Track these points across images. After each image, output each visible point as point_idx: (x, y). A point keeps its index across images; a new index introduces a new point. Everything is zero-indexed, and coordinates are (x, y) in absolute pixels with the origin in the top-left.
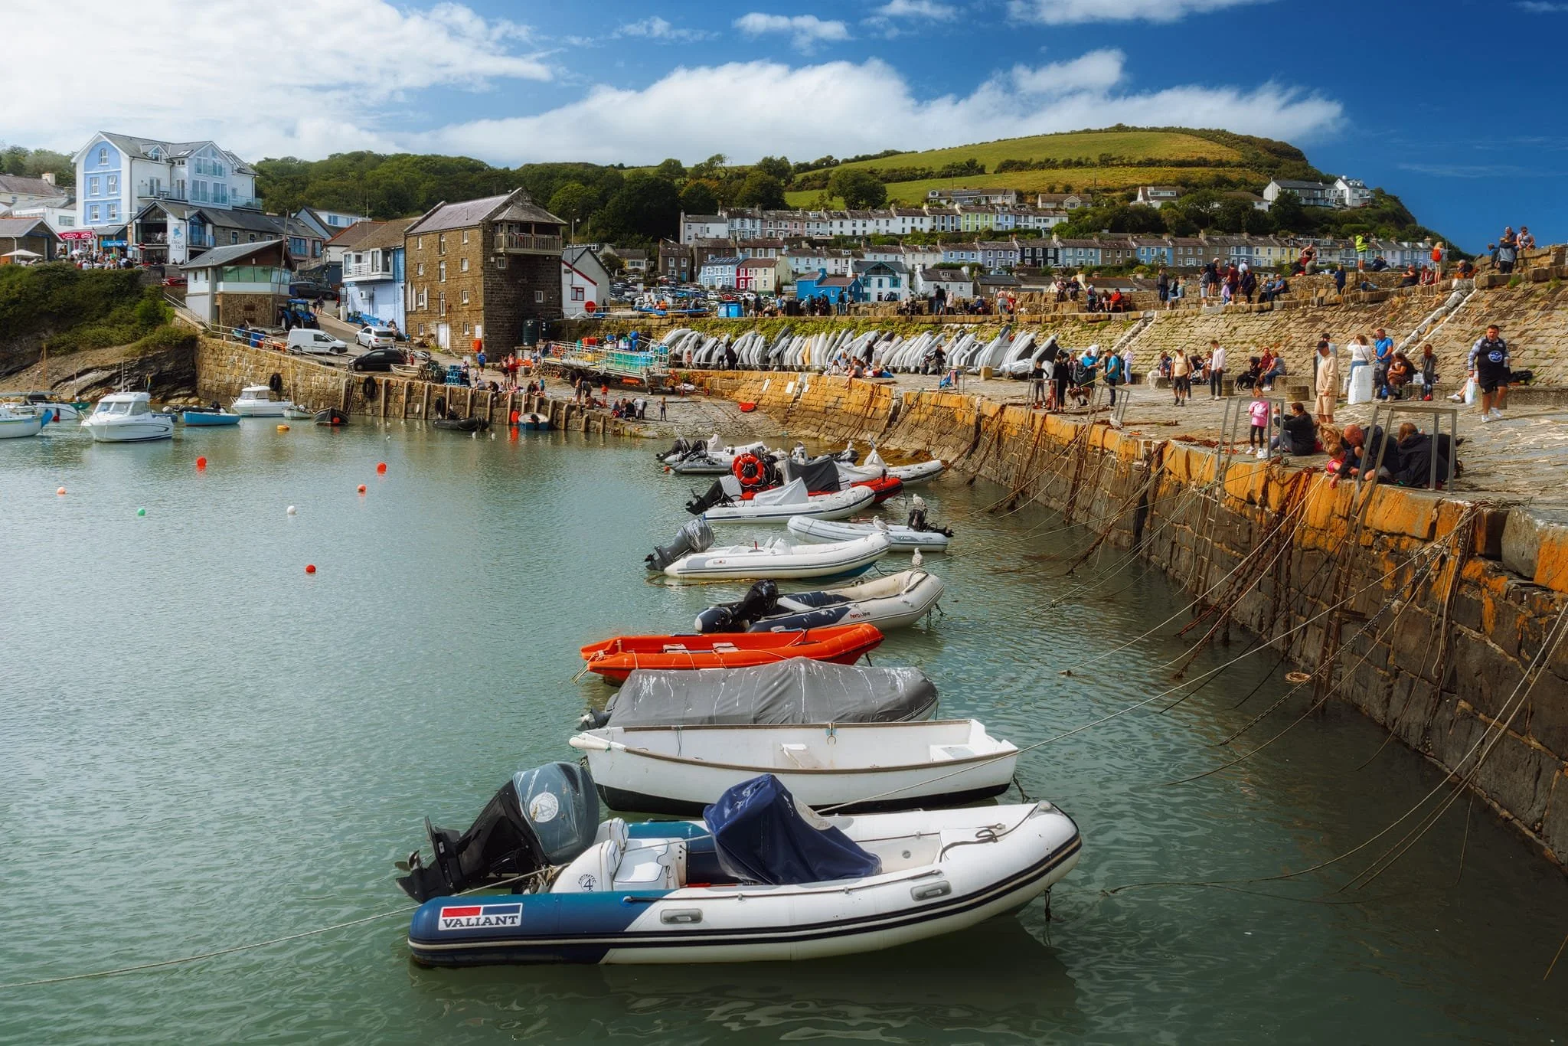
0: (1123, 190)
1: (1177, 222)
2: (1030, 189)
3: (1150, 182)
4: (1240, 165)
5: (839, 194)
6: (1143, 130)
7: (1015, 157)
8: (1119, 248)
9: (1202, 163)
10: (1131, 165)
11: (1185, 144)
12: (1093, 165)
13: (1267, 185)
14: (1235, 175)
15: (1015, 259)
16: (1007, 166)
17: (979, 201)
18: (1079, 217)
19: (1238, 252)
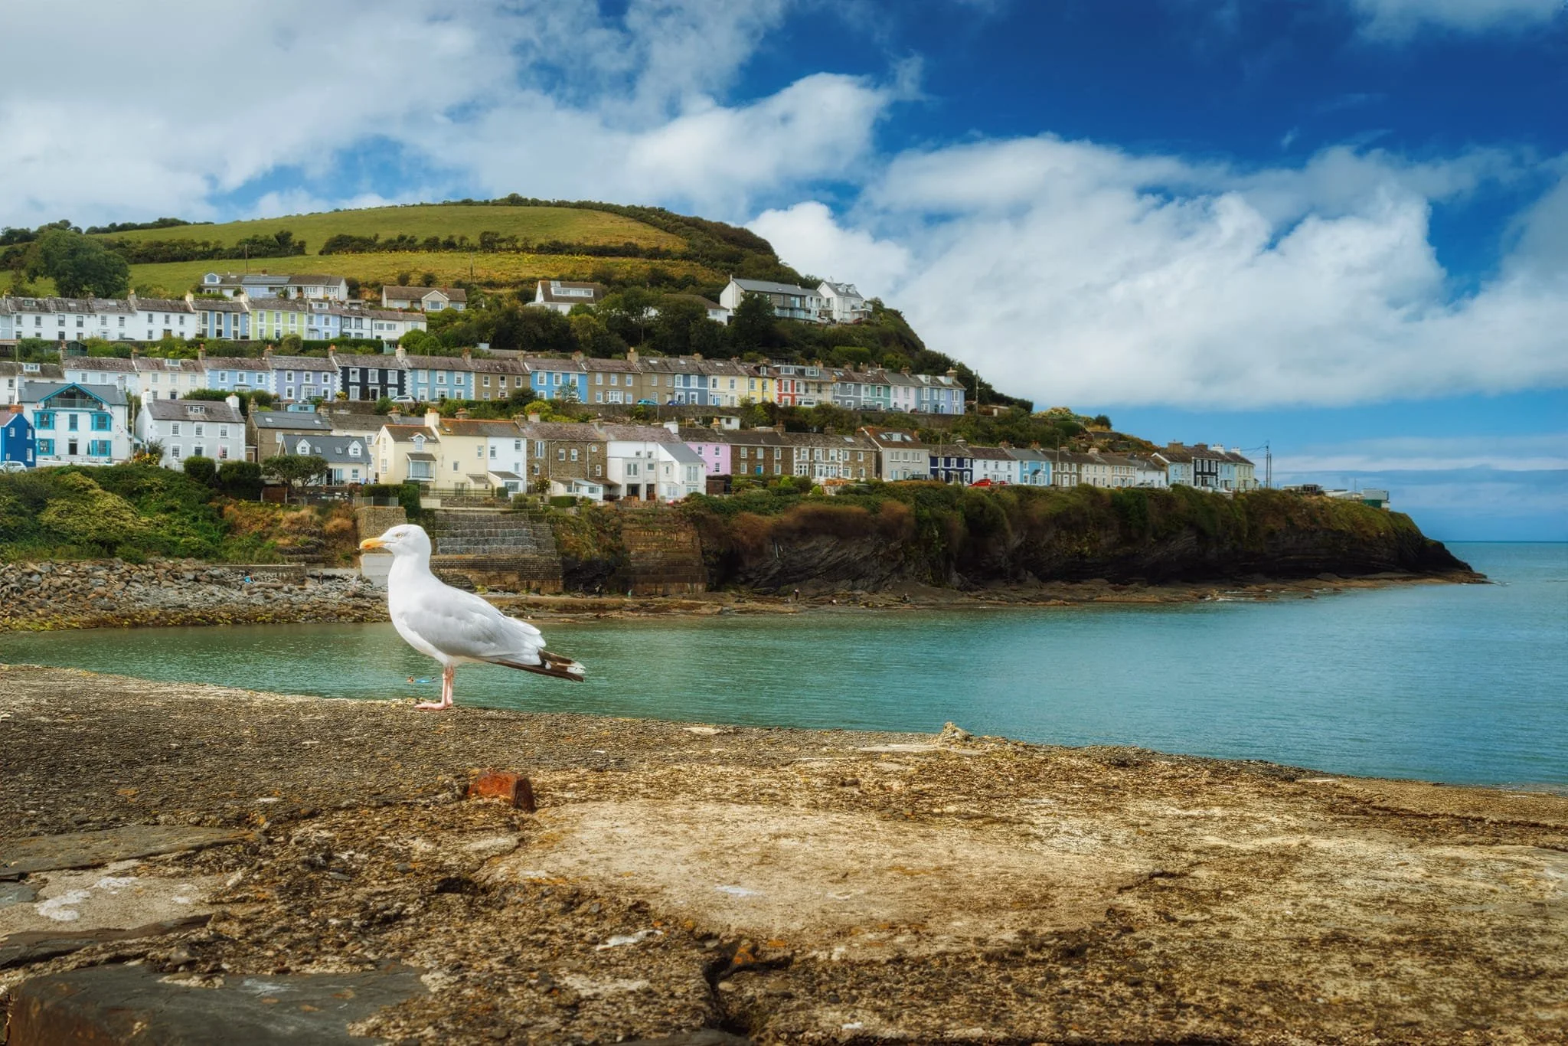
0: (515, 285)
1: (594, 336)
2: (371, 279)
3: (554, 275)
4: (685, 257)
5: (46, 273)
6: (548, 204)
7: (355, 233)
8: (503, 373)
9: (630, 251)
10: (527, 249)
11: (607, 225)
12: (472, 249)
13: (724, 287)
14: (679, 270)
15: (332, 386)
16: (339, 245)
17: (286, 294)
18: (445, 323)
19: (687, 383)
